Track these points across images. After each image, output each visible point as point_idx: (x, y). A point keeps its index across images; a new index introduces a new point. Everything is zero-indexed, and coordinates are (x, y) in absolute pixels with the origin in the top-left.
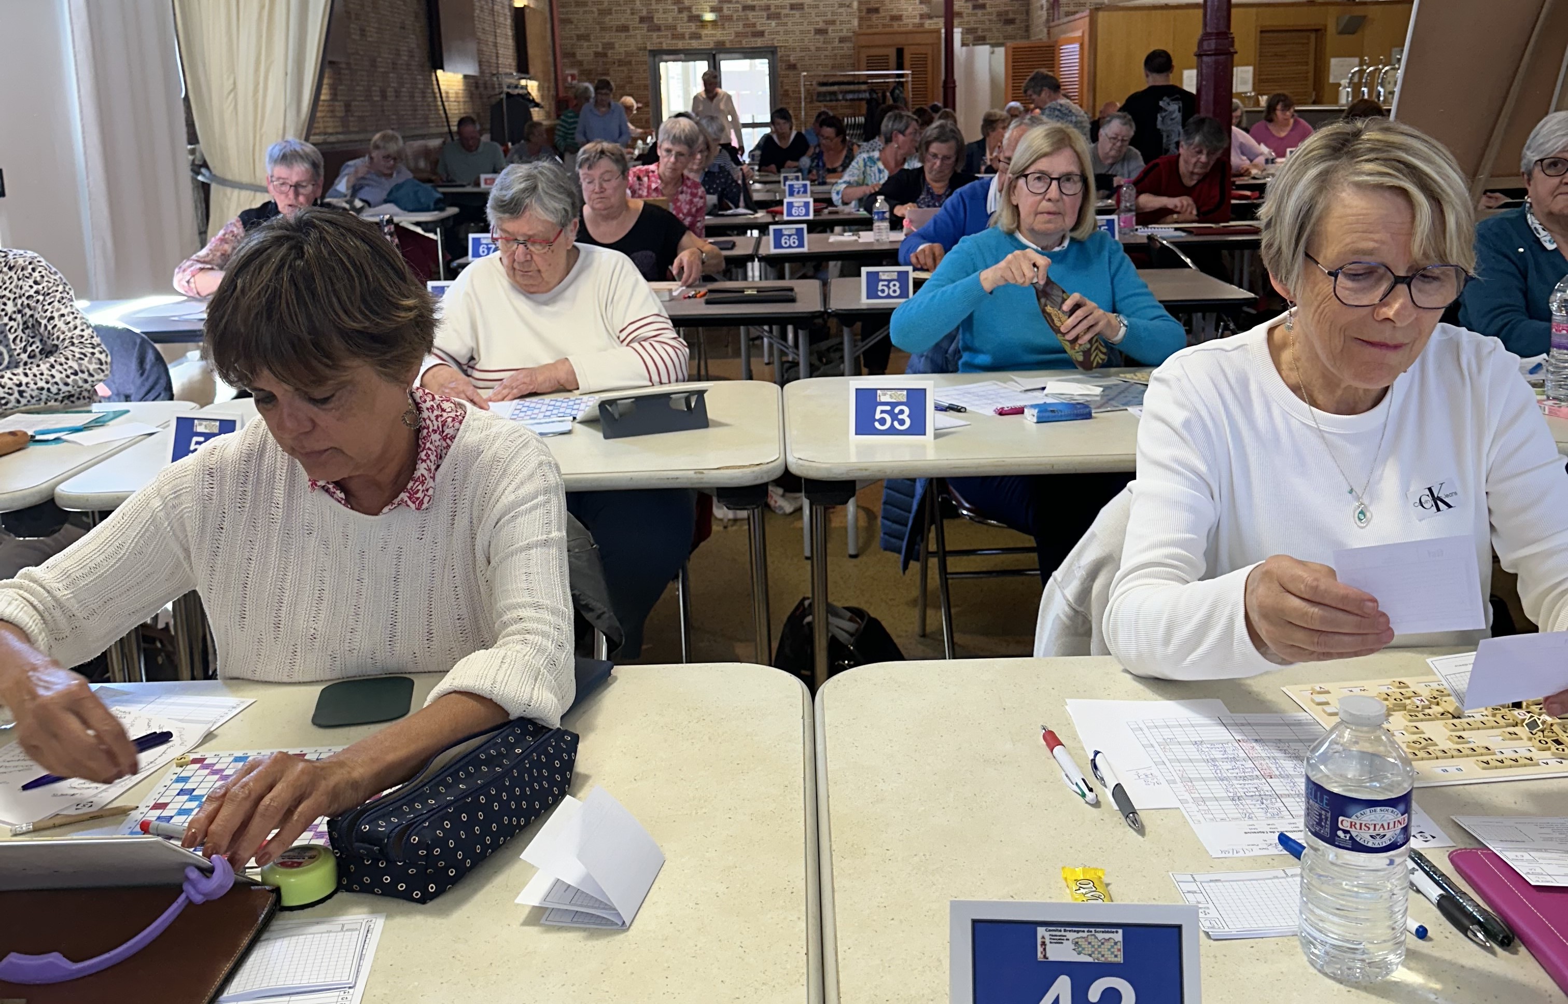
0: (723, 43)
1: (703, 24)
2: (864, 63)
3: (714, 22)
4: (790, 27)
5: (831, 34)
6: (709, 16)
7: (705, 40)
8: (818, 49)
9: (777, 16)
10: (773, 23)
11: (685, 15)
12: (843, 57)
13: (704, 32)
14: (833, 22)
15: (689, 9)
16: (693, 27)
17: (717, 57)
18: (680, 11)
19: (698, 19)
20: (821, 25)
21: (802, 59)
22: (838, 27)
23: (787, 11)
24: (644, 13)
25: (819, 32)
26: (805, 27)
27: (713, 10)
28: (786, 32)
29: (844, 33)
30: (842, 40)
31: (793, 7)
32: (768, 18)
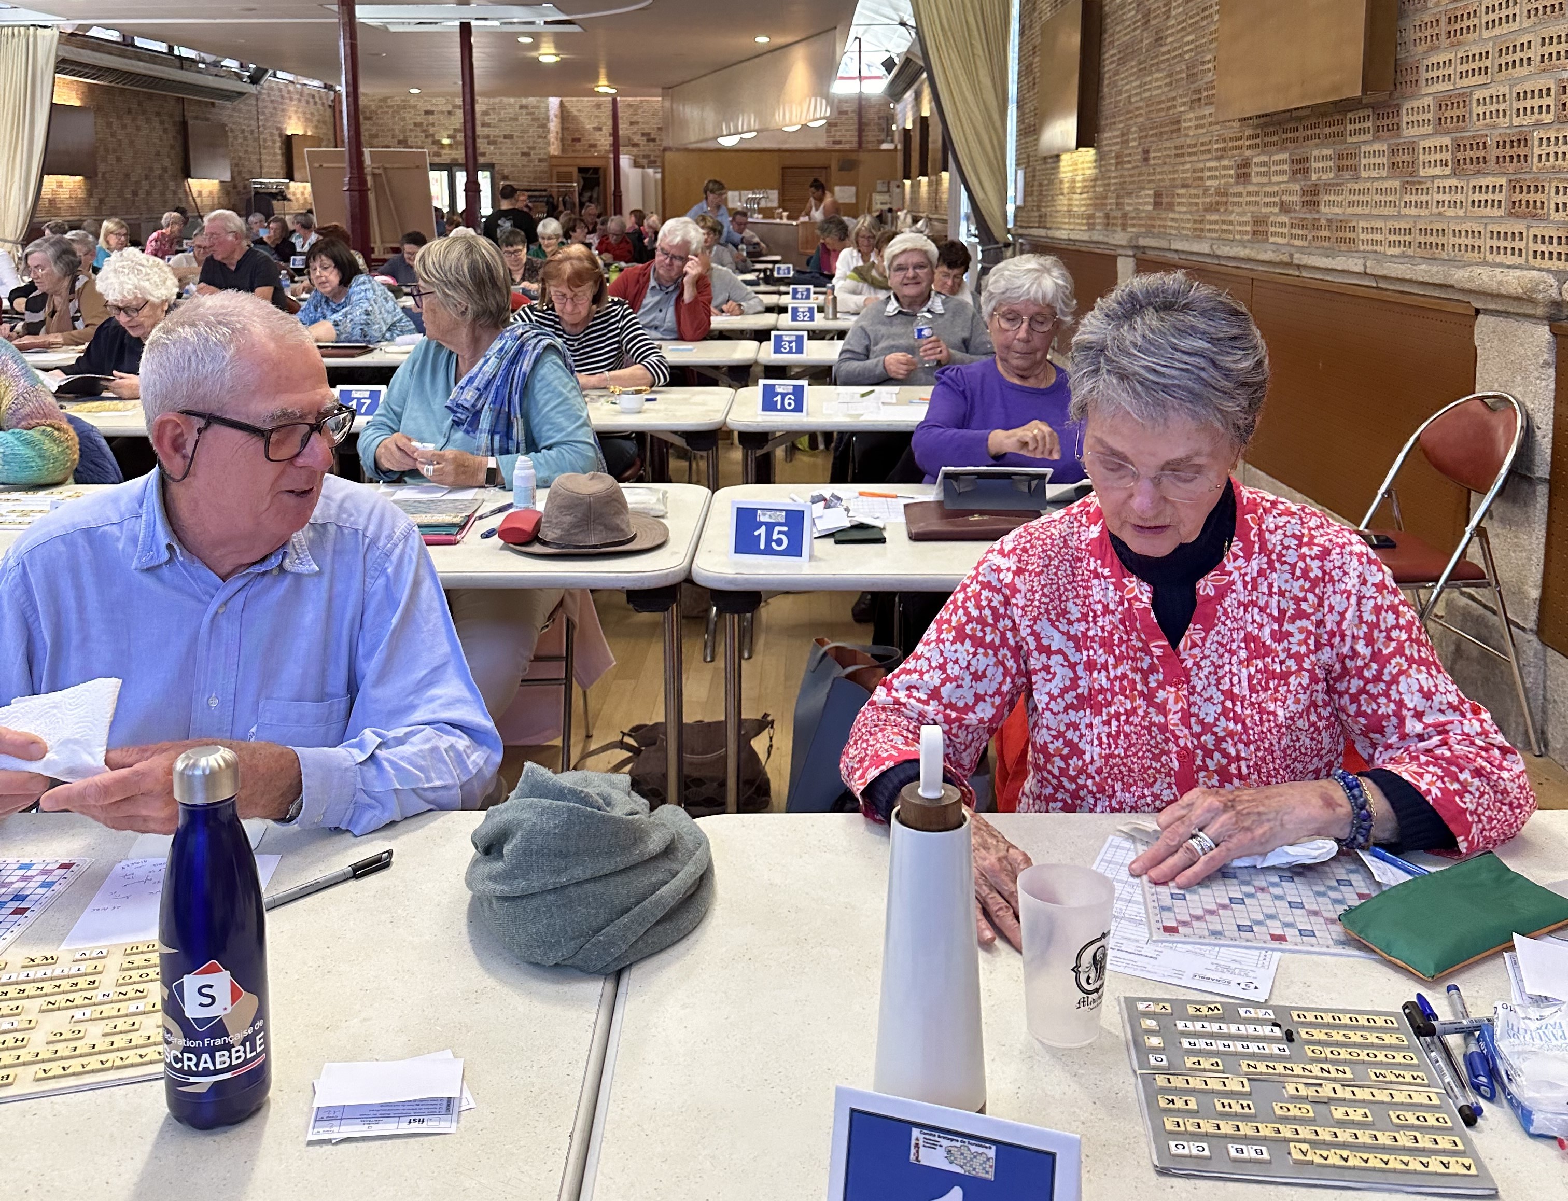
0: (456, 160)
1: (443, 146)
2: (555, 178)
3: (450, 145)
4: (504, 150)
5: (532, 156)
6: (446, 141)
7: (444, 157)
8: (524, 166)
9: (493, 143)
10: (492, 148)
11: (430, 140)
12: (541, 172)
13: (444, 152)
14: (534, 148)
15: (433, 135)
16: (435, 148)
17: (454, 169)
18: (427, 137)
19: (438, 143)
20: (526, 150)
21: (512, 172)
22: (537, 151)
23: (502, 139)
24: (401, 138)
25: (523, 154)
26: (514, 151)
27: (449, 137)
28: (501, 154)
29: (542, 156)
30: (540, 160)
31: (505, 137)
32: (489, 143)
